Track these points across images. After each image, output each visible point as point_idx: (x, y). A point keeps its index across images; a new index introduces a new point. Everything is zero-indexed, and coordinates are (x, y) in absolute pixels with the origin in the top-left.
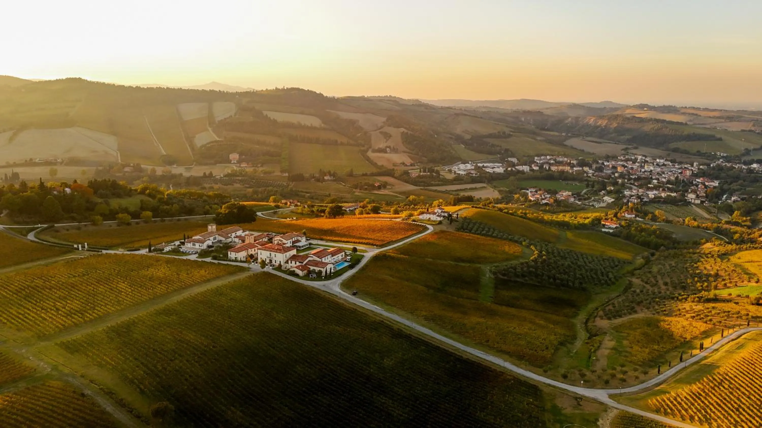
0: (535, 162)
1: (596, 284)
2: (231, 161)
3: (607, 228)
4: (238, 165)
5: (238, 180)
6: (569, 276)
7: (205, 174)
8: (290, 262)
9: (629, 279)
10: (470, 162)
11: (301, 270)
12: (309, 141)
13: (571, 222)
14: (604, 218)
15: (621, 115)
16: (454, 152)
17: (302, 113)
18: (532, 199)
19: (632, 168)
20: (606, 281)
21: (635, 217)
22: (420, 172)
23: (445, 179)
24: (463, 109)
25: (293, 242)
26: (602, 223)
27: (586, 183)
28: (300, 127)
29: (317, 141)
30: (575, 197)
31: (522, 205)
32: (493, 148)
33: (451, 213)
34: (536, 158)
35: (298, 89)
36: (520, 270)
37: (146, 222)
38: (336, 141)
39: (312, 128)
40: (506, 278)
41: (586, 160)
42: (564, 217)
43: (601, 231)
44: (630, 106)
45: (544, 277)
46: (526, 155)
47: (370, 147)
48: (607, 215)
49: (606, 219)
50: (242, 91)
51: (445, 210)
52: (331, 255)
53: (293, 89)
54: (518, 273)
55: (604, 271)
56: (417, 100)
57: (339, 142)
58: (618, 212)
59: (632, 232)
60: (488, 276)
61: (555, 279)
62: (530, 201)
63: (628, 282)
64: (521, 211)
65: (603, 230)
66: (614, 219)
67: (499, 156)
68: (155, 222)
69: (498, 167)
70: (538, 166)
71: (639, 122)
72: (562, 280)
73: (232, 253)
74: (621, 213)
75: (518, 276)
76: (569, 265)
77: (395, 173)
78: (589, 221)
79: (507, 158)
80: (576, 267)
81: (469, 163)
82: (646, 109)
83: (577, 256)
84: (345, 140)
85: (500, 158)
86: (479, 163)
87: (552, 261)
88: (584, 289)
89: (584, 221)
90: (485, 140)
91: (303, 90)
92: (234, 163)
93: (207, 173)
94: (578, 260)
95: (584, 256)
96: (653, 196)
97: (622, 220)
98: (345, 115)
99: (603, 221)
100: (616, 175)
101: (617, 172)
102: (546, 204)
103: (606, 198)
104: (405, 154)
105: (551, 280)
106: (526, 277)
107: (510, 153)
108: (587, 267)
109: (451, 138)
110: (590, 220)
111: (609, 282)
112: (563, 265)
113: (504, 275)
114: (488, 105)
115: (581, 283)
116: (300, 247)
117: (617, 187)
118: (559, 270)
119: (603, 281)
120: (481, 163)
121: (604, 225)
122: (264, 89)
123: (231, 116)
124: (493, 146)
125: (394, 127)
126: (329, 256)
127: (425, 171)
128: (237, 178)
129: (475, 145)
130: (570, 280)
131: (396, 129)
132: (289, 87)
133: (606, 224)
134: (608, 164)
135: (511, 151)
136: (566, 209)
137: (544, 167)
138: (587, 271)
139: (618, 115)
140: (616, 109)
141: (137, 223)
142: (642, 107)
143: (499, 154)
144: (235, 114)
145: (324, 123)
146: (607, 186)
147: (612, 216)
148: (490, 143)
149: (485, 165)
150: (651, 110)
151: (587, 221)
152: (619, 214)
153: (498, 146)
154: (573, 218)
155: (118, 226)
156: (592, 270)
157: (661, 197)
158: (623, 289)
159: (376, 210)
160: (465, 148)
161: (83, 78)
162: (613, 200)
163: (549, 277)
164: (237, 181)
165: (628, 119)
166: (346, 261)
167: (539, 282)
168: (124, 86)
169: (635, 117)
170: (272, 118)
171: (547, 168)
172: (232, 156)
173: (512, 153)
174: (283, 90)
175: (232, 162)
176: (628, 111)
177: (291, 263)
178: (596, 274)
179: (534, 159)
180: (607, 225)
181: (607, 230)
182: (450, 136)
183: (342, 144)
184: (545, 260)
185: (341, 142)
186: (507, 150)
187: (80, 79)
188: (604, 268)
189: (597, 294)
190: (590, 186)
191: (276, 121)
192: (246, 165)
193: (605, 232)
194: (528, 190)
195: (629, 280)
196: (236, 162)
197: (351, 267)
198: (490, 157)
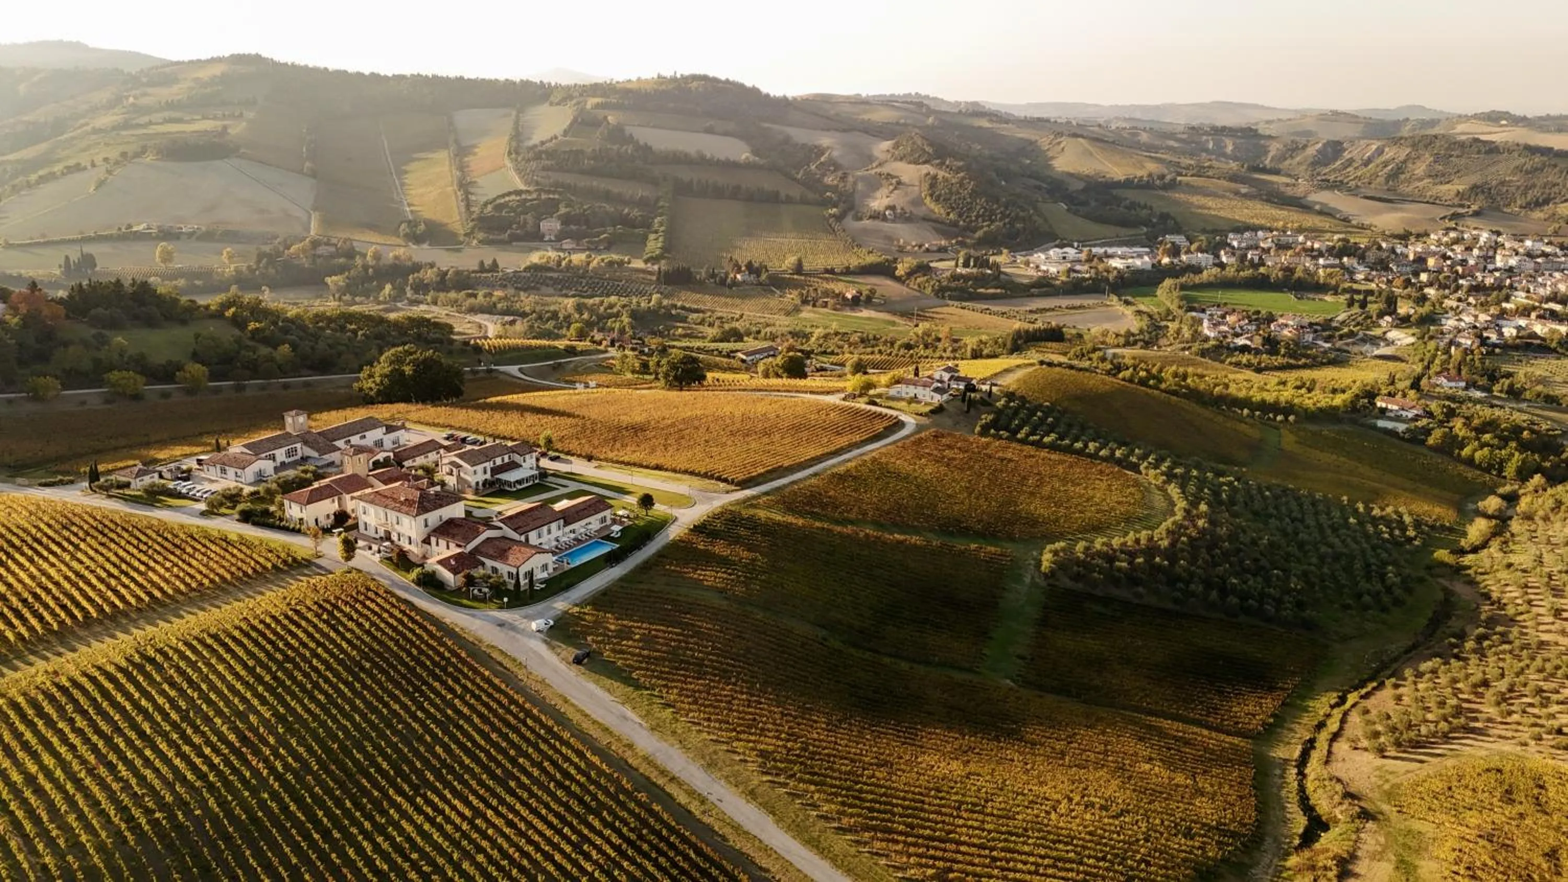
0: (1229, 245)
1: (1346, 607)
2: (543, 236)
3: (1391, 419)
4: (558, 245)
5: (551, 278)
6: (1267, 581)
7: (482, 263)
8: (433, 540)
9: (1445, 582)
10: (1076, 244)
11: (455, 571)
12: (719, 193)
13: (1296, 401)
14: (1384, 392)
15: (1444, 136)
16: (1040, 221)
17: (709, 131)
18: (1212, 335)
19: (1463, 262)
20: (1376, 596)
21: (1466, 388)
22: (957, 266)
23: (1013, 282)
24: (1074, 123)
25: (496, 470)
26: (1379, 404)
27: (1348, 296)
28: (702, 162)
29: (735, 194)
30: (1316, 331)
31: (1183, 349)
32: (1133, 212)
33: (974, 382)
34: (1231, 236)
35: (705, 78)
36: (1124, 564)
37: (190, 392)
38: (777, 194)
39: (730, 166)
40: (1080, 586)
41: (1352, 241)
42: (1281, 387)
43: (1375, 427)
44: (1466, 116)
45: (1193, 587)
46: (1209, 228)
47: (851, 208)
48: (1393, 383)
49: (1390, 394)
50: (587, 83)
51: (962, 374)
52: (562, 521)
53: (694, 78)
54: (1117, 574)
55: (1373, 561)
56: (976, 104)
57: (783, 195)
58: (1423, 375)
59: (1456, 430)
60: (1028, 580)
61: (1224, 591)
62: (1207, 339)
63: (1440, 596)
64: (1174, 368)
65: (1381, 423)
66: (1412, 393)
67: (1145, 229)
68: (217, 390)
69: (1140, 256)
70: (1234, 254)
71: (1486, 153)
72: (1244, 596)
73: (293, 505)
74: (1430, 378)
75: (1116, 582)
76: (1271, 544)
77: (896, 268)
78: (1344, 401)
79: (1164, 236)
80: (1293, 549)
81: (1072, 246)
82: (1504, 122)
83: (1301, 505)
84: (796, 192)
85: (1145, 234)
86: (1095, 246)
87: (1223, 531)
88: (1309, 625)
89: (1332, 399)
90: (1115, 192)
91: (715, 80)
92: (551, 241)
93: (488, 262)
94: (1302, 521)
95: (1321, 507)
96: (1514, 332)
97: (1433, 398)
98: (800, 136)
99: (1382, 400)
100: (1424, 277)
101: (1426, 270)
102: (1244, 349)
103: (1393, 334)
104: (926, 225)
105: (1214, 594)
106: (1137, 585)
107: (1171, 223)
108: (1323, 549)
109: (1039, 188)
110: (1347, 396)
111: (1386, 599)
112: (1254, 542)
113: (1077, 578)
114: (1138, 115)
115: (1300, 605)
116: (509, 484)
117: (1425, 309)
118: (1241, 562)
119: (1367, 599)
120: (1102, 245)
121: (1383, 411)
122: (634, 79)
123: (556, 138)
124: (1133, 206)
125: (910, 163)
126: (554, 526)
127: (966, 265)
128: (549, 275)
129: (1093, 204)
130: (1269, 596)
131: (912, 166)
132: (687, 73)
133: (1390, 407)
134: (1405, 250)
135: (1173, 219)
136: (1292, 361)
137: (1249, 256)
138: (1322, 558)
139: (1436, 137)
140: (1433, 123)
141: (165, 395)
142: (1494, 118)
143: (1146, 226)
144: (566, 133)
145: (755, 152)
146: (1399, 304)
147: (1408, 383)
148: (1126, 199)
149: (1110, 251)
150: (1516, 125)
151: (1338, 400)
152: (1424, 382)
153: (1145, 207)
154: (1303, 391)
155: (107, 402)
156: (1337, 557)
157: (1534, 335)
158: (1425, 622)
159: (795, 369)
160: (1068, 210)
161: (265, 54)
162: (1412, 340)
163: (1208, 585)
164: (548, 281)
165: (1462, 145)
166: (608, 538)
167: (1176, 601)
168: (346, 72)
169: (1477, 140)
170: (641, 143)
171: (1256, 259)
172: (545, 226)
173: (1176, 223)
174: (674, 80)
175: (547, 238)
176: (1460, 128)
177: (437, 544)
178: (1348, 569)
179: (1227, 237)
180: (1391, 411)
181: (1389, 425)
182: (1038, 183)
183: (789, 200)
184: (1202, 532)
185: (787, 196)
186: (1164, 217)
187: (258, 57)
188: (1374, 548)
189: (1345, 639)
190: (1357, 305)
191: (650, 148)
192: (574, 246)
193: (1386, 431)
194: (1203, 311)
195: (1445, 590)
196: (553, 238)
197: (612, 559)
198: (1124, 232)
